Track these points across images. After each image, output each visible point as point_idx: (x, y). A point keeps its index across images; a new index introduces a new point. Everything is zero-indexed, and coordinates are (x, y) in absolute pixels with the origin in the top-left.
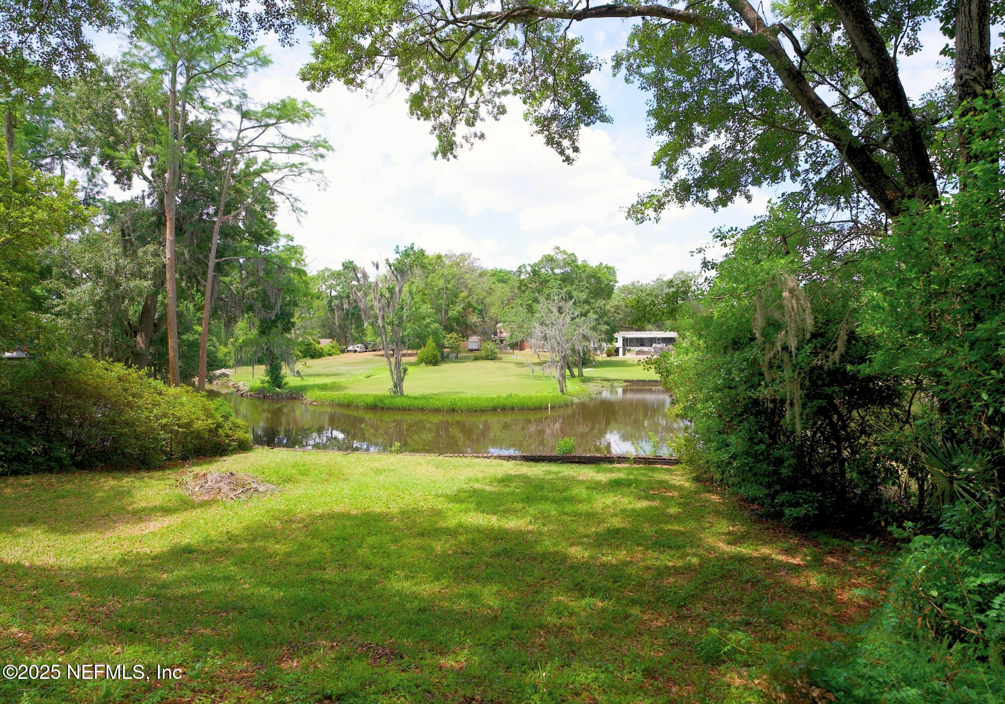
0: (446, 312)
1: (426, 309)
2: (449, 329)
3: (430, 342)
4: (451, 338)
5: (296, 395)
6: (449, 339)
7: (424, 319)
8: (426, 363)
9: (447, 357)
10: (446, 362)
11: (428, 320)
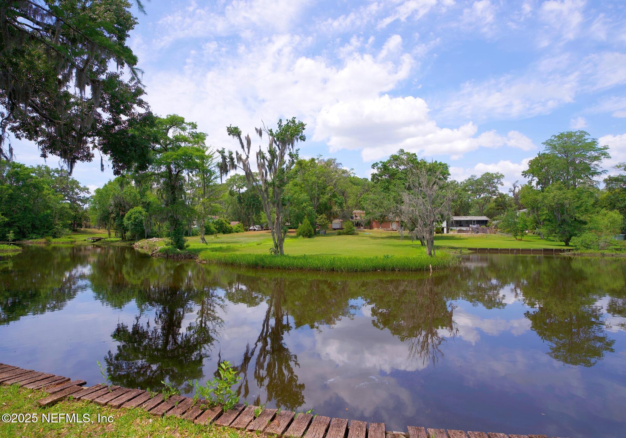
0: (318, 199)
1: (304, 196)
2: (320, 212)
3: (306, 221)
4: (321, 218)
5: (192, 255)
6: (321, 219)
7: (302, 204)
8: (303, 236)
9: (319, 232)
10: (317, 236)
11: (304, 204)
